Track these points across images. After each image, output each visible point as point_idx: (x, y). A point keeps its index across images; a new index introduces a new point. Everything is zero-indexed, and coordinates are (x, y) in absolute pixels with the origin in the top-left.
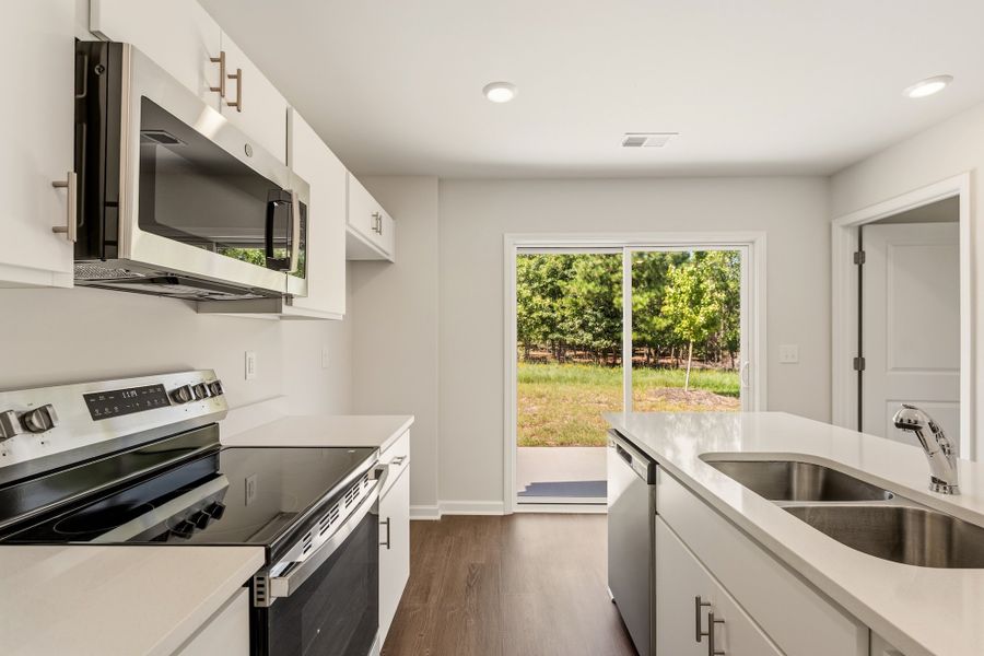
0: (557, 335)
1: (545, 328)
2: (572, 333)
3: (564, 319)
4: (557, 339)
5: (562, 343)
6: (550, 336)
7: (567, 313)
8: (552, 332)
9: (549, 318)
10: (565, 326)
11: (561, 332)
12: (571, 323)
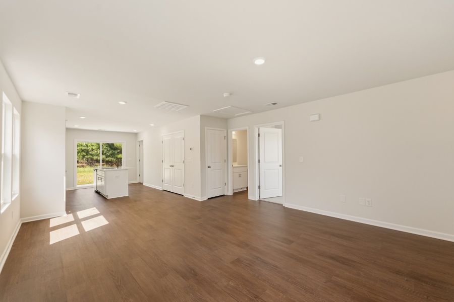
0: (88, 156)
1: (84, 154)
2: (97, 155)
3: (93, 150)
4: (89, 158)
5: (92, 159)
6: (86, 157)
7: (94, 148)
8: (87, 155)
9: (85, 149)
10: (93, 153)
11: (92, 155)
12: (96, 152)
